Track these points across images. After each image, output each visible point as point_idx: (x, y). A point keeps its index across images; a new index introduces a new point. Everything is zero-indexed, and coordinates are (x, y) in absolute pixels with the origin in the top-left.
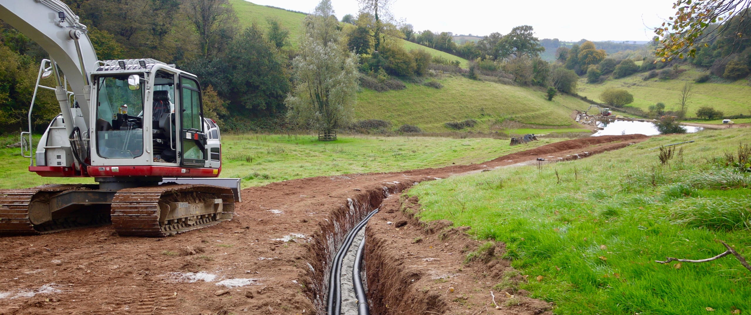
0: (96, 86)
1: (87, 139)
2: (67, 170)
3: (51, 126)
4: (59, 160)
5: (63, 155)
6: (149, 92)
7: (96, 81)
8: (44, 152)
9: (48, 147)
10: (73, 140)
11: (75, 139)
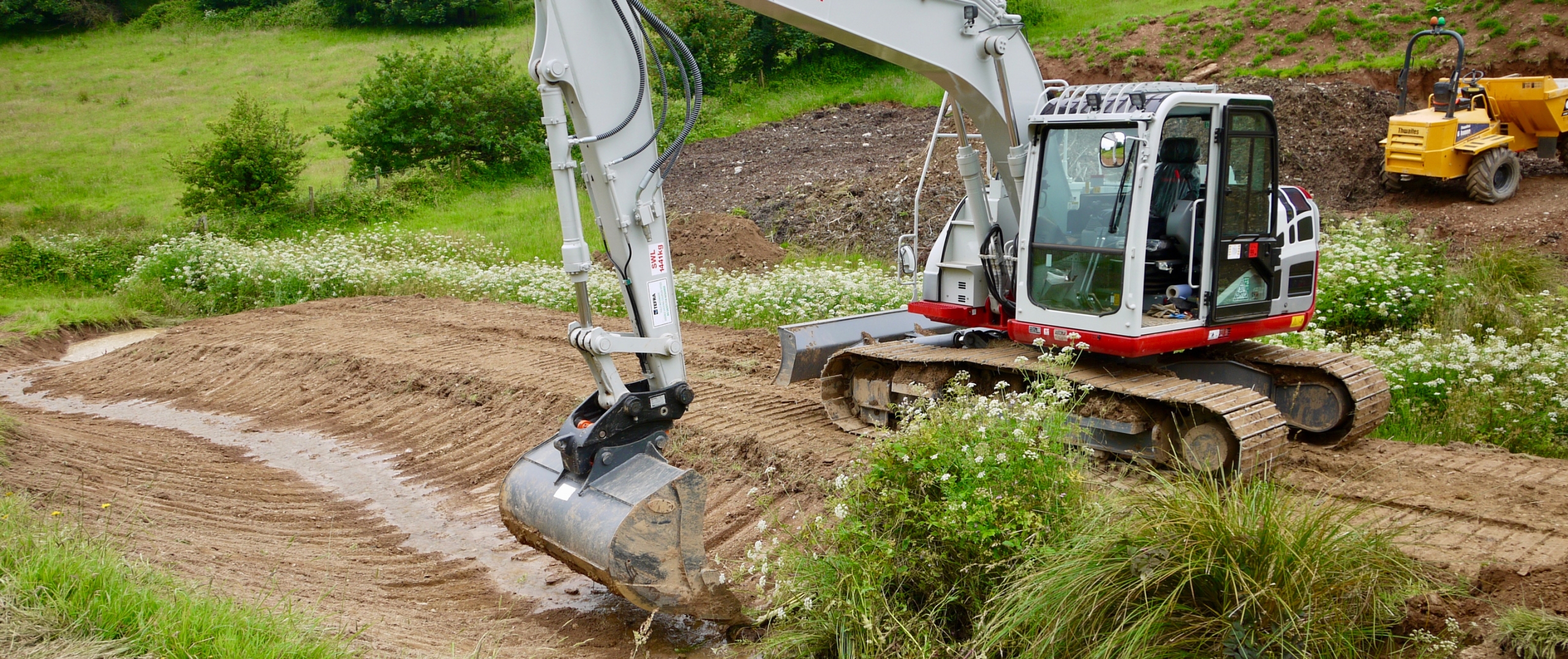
0: (1037, 149)
1: (1013, 258)
2: (974, 312)
3: (954, 219)
4: (962, 292)
5: (970, 283)
6: (1146, 168)
7: (1039, 137)
8: (937, 273)
9: (944, 265)
10: (986, 257)
11: (990, 256)
